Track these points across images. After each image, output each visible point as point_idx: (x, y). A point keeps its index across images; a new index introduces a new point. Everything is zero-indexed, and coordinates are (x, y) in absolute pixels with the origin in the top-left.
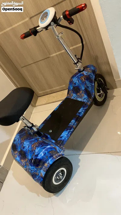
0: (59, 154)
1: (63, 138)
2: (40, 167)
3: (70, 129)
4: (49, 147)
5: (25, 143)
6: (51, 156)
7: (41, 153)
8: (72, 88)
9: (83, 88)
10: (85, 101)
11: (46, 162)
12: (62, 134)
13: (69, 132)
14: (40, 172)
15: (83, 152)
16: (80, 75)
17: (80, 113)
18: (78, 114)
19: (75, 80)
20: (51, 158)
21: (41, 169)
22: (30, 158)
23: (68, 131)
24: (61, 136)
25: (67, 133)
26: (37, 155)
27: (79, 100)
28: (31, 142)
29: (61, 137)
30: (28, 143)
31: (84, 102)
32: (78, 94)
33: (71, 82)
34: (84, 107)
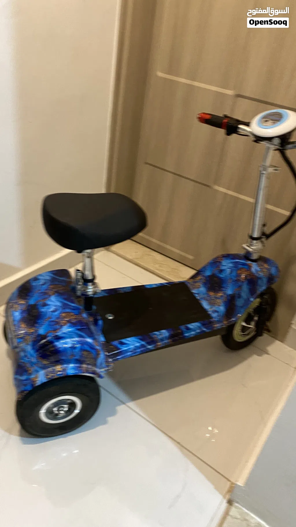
0: (95, 369)
1: (124, 348)
2: (45, 362)
3: (149, 344)
4: (89, 340)
5: (53, 298)
6: (79, 361)
7: (68, 340)
8: (208, 273)
9: (230, 292)
10: (214, 315)
11: (62, 364)
12: (129, 339)
13: (143, 346)
14: (37, 371)
15: (132, 404)
16: (244, 264)
17: (188, 329)
18: (183, 327)
19: (227, 265)
20: (76, 363)
21: (44, 368)
22: (42, 331)
23: (143, 343)
24: (124, 341)
25: (138, 344)
26: (58, 338)
27: (205, 305)
28: (65, 306)
29: (122, 344)
30: (59, 304)
31: (209, 316)
32: (212, 294)
33: (215, 263)
34: (204, 325)
